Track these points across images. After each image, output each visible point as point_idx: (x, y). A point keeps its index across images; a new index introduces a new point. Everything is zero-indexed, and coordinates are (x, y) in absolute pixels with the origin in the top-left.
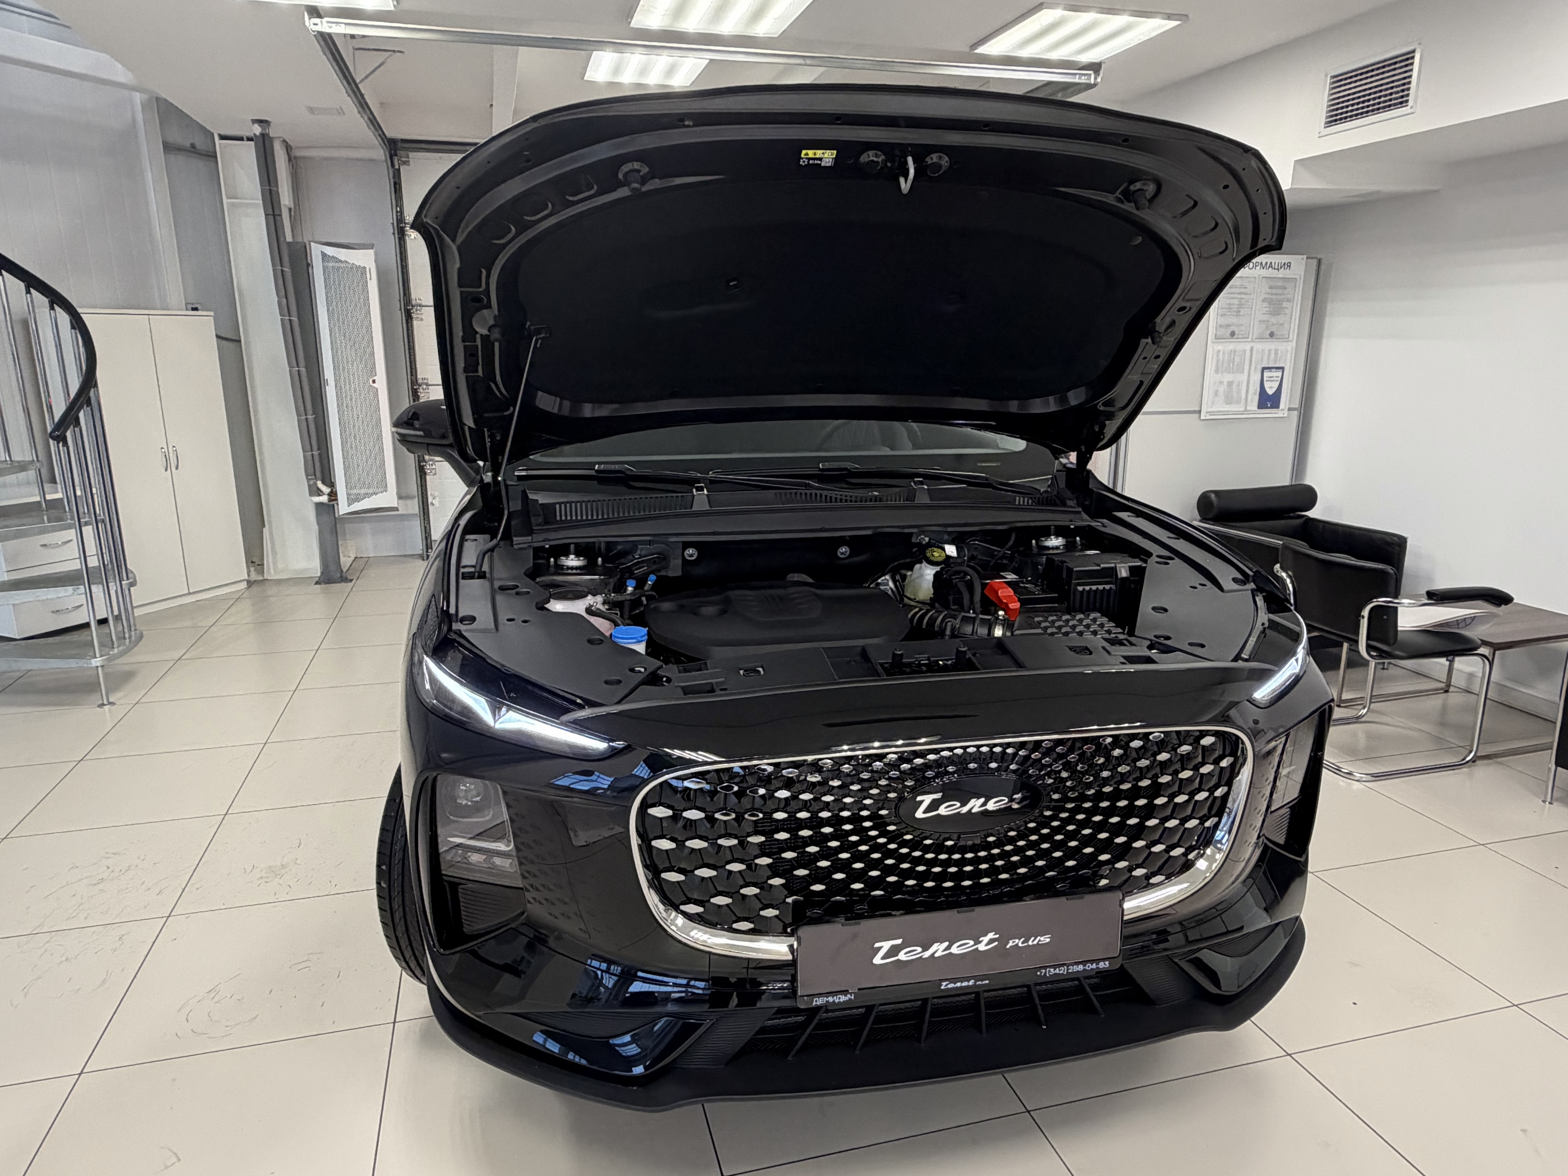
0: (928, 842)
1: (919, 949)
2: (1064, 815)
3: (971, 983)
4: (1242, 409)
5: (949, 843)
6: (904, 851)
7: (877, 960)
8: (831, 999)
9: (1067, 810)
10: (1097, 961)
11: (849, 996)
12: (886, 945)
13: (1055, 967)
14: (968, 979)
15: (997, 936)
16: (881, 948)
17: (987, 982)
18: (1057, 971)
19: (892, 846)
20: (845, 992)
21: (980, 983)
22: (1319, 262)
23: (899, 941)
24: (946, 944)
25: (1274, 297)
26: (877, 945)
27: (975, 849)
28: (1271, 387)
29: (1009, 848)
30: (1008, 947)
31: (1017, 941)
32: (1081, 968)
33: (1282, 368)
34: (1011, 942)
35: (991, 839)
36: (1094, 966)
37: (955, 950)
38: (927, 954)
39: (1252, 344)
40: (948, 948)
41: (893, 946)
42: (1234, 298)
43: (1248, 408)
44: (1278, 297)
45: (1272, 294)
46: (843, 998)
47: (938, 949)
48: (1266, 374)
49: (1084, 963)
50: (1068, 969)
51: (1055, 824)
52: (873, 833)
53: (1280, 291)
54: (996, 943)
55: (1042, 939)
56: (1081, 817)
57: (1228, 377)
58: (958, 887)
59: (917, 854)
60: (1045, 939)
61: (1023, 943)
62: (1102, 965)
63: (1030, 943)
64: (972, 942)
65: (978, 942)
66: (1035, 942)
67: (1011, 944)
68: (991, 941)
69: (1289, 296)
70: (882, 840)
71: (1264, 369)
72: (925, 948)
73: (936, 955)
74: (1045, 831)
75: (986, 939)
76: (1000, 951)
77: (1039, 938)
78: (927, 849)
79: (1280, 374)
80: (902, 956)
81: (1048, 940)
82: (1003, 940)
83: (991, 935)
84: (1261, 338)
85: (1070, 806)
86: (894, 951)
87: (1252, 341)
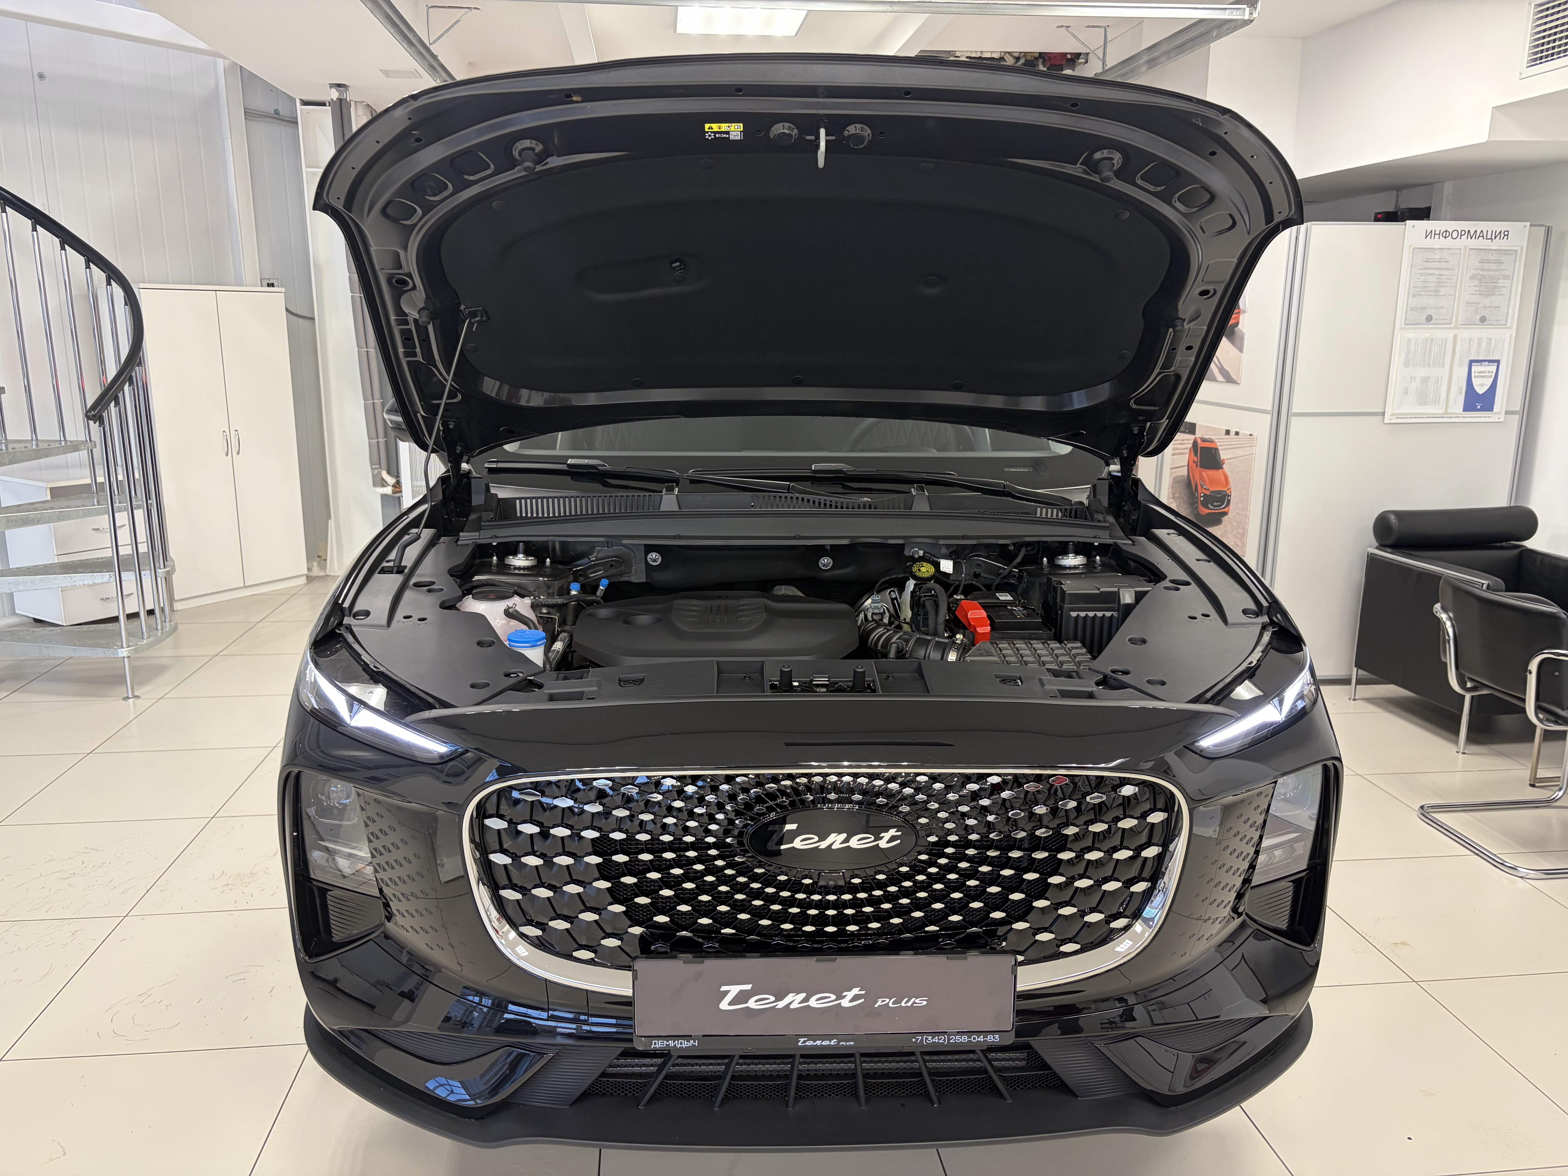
0: (783, 878)
1: (772, 998)
2: (943, 861)
3: (833, 1042)
4: (1441, 411)
5: (807, 881)
6: (756, 885)
7: (724, 1005)
8: (671, 1043)
9: (947, 856)
10: (986, 1033)
11: (692, 1042)
12: (734, 990)
13: (934, 1034)
14: (829, 1037)
15: (863, 992)
16: (727, 992)
17: (852, 1043)
18: (936, 1040)
19: (742, 879)
20: (687, 1037)
21: (844, 1043)
22: (1548, 230)
23: (748, 987)
24: (803, 995)
25: (1486, 273)
26: (724, 988)
27: (839, 890)
28: (1482, 385)
29: (878, 893)
30: (876, 1006)
31: (888, 1000)
32: (964, 1039)
33: (1498, 362)
34: (880, 1000)
35: (856, 881)
36: (981, 1039)
37: (813, 1003)
38: (781, 1004)
39: (1456, 332)
40: (806, 1000)
41: (741, 992)
42: (1431, 274)
43: (1450, 411)
44: (1492, 273)
45: (1483, 270)
46: (685, 1044)
47: (794, 1000)
48: (1475, 368)
49: (969, 1033)
50: (949, 1040)
51: (933, 870)
52: (720, 863)
53: (1494, 266)
54: (863, 1000)
55: (917, 1001)
56: (963, 865)
57: (1423, 372)
58: (820, 933)
59: (770, 890)
60: (922, 1002)
61: (893, 1004)
62: (990, 1038)
63: (903, 1004)
64: (833, 997)
65: (840, 997)
66: (909, 1004)
67: (879, 1003)
68: (855, 998)
69: (1506, 273)
70: (729, 872)
71: (1471, 362)
72: (779, 998)
73: (792, 1006)
74: (921, 878)
75: (850, 995)
76: (865, 1010)
77: (913, 999)
78: (781, 886)
79: (1493, 368)
80: (752, 1004)
81: (925, 1003)
82: (870, 997)
83: (856, 991)
84: (1468, 324)
85: (950, 850)
86: (742, 997)
87: (1456, 328)
